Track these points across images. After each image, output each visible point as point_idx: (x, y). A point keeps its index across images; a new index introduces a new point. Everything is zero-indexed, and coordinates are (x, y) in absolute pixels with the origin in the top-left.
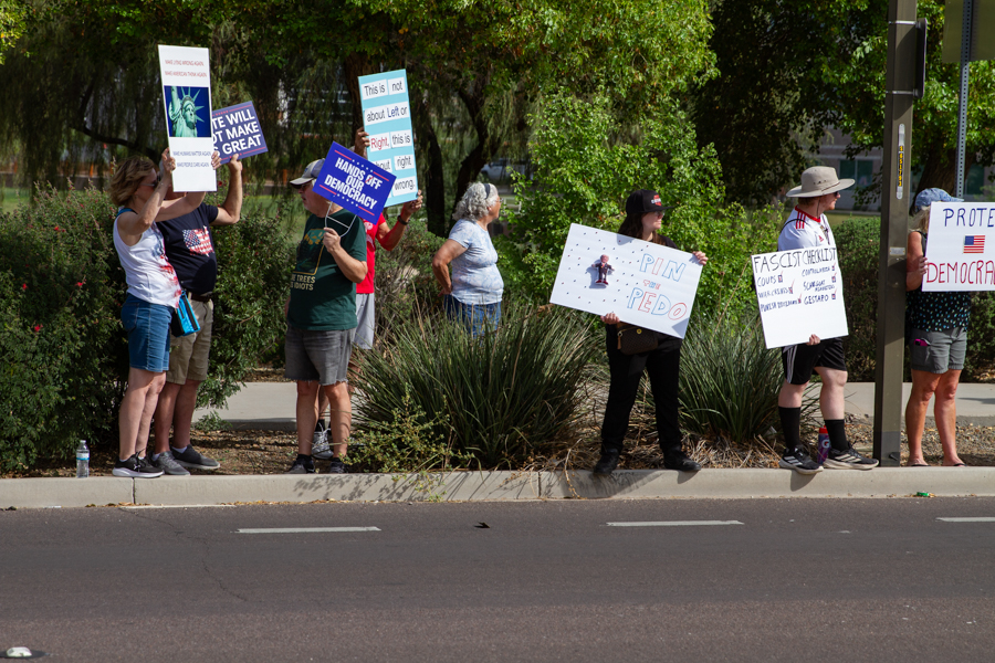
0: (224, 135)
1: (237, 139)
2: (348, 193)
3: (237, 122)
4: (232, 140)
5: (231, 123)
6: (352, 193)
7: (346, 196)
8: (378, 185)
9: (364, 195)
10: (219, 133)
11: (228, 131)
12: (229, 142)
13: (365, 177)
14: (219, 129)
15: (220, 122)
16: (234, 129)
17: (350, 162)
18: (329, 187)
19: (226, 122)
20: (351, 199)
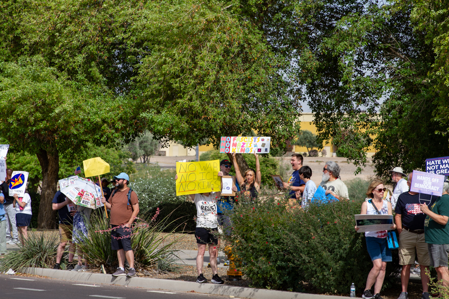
0: (439, 167)
1: (444, 169)
2: (426, 187)
3: (446, 162)
4: (442, 169)
5: (444, 163)
6: (428, 187)
7: (425, 189)
8: (438, 181)
9: (433, 187)
10: (437, 166)
11: (441, 166)
12: (440, 170)
13: (431, 179)
14: (438, 164)
15: (439, 162)
16: (444, 165)
17: (423, 176)
18: (417, 188)
19: (442, 162)
20: (428, 190)
